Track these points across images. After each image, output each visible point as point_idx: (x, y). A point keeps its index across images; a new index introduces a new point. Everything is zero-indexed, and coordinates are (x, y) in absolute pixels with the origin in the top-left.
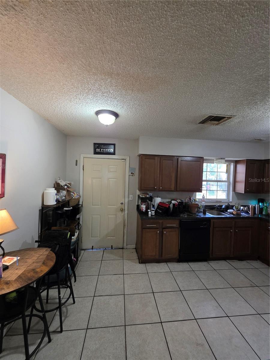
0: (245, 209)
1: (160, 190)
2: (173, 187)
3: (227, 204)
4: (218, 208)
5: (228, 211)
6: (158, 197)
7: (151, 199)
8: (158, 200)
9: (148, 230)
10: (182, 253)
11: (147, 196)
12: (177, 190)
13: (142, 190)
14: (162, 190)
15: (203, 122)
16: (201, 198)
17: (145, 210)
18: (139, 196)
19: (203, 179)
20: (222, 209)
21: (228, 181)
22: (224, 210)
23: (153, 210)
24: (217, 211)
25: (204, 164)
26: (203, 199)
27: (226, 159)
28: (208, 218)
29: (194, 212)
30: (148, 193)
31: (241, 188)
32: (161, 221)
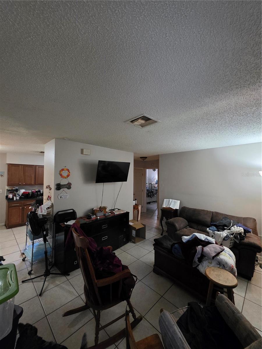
2: (33, 182)
6: (22, 189)
7: (17, 190)
9: (14, 208)
11: (14, 189)
13: (9, 185)
14: (25, 185)
17: (11, 197)
18: (7, 189)
23: (18, 197)
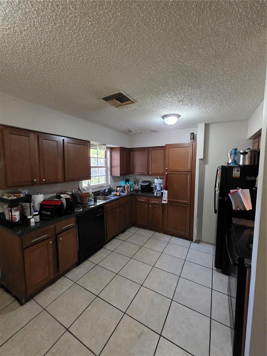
0: (120, 189)
1: (42, 183)
2: (60, 177)
3: (108, 188)
4: (103, 193)
5: (112, 193)
6: (38, 194)
7: (28, 199)
8: (39, 198)
9: (34, 247)
10: (82, 253)
11: (22, 195)
12: (66, 180)
13: (8, 187)
14: (46, 183)
15: (107, 99)
16: (87, 186)
17: (19, 219)
19: (91, 166)
20: (106, 193)
21: (106, 166)
22: (108, 194)
23: (37, 215)
24: (102, 195)
25: (91, 149)
26: (89, 187)
27: (108, 145)
28: (101, 205)
29: (85, 203)
30: (20, 190)
31: (117, 172)
32: (52, 227)
